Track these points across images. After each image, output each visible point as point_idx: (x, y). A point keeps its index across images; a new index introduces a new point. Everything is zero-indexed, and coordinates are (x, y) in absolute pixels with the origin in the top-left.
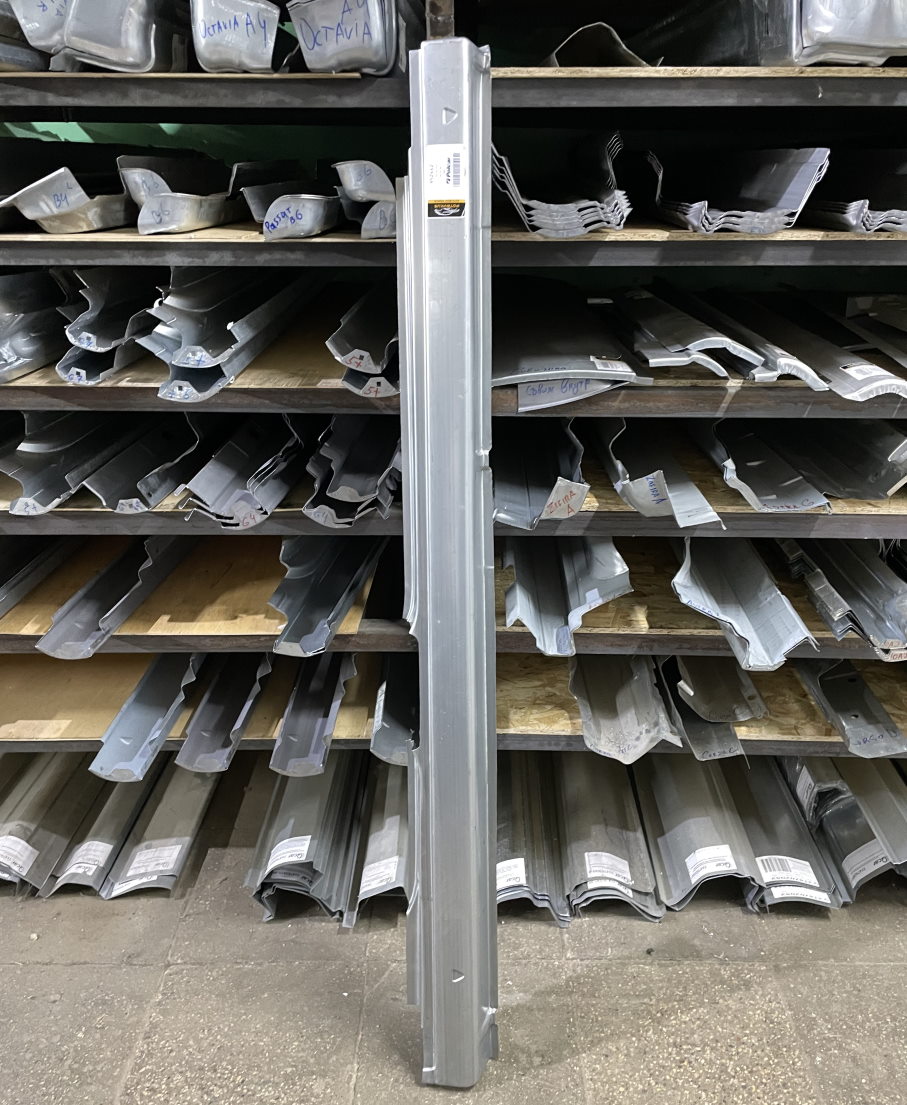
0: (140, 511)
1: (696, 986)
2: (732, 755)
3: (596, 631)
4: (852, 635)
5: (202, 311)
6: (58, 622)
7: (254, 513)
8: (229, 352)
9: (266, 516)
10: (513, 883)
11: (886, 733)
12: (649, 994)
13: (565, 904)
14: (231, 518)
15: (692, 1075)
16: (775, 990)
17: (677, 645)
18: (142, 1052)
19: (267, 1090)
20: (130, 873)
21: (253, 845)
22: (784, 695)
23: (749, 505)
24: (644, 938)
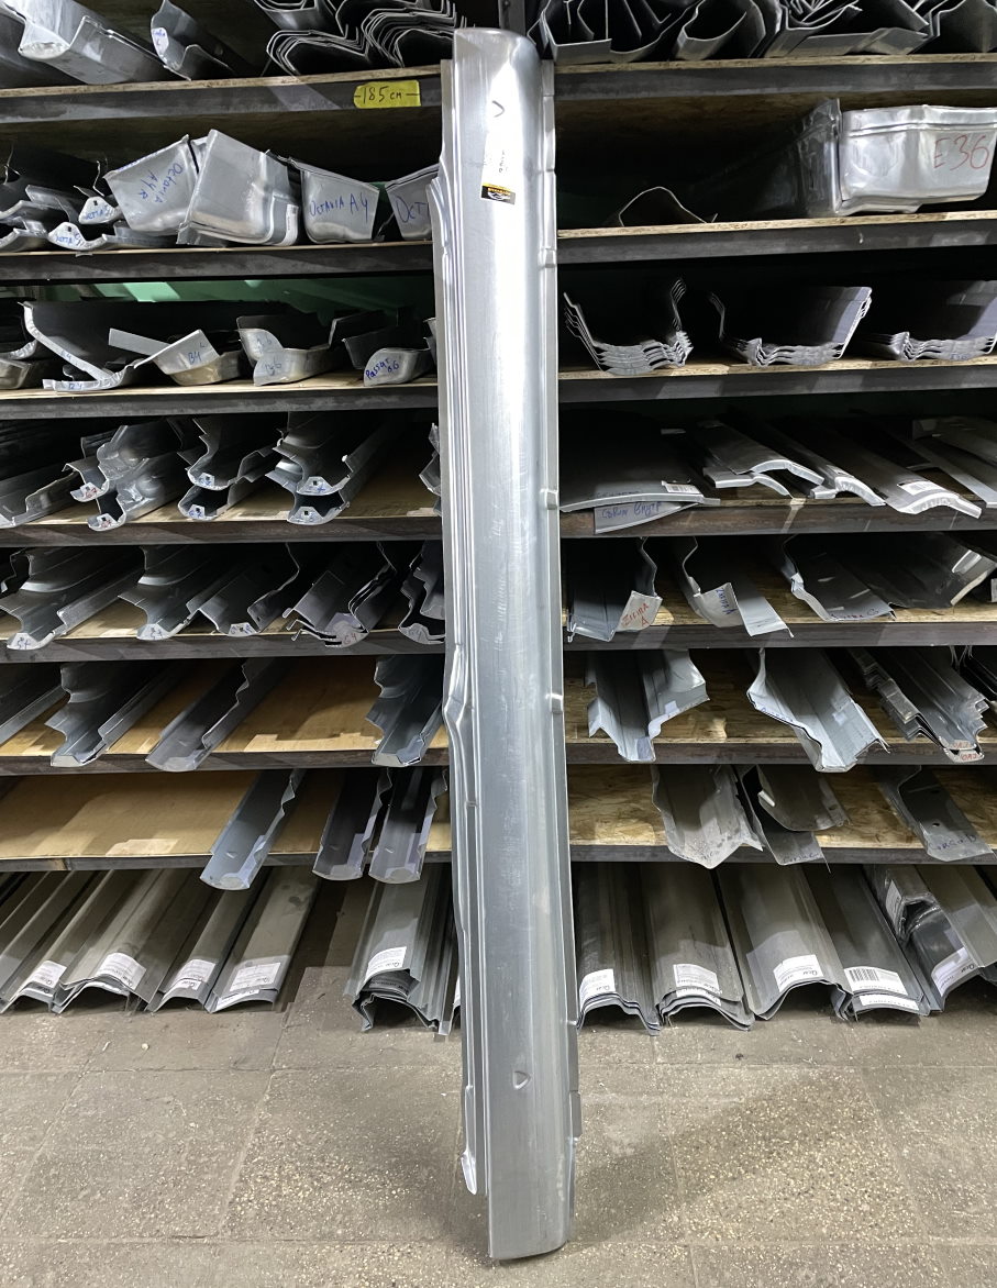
0: (250, 634)
1: (784, 1087)
2: (811, 860)
3: (675, 741)
4: (927, 741)
7: (354, 631)
8: (344, 480)
9: (365, 635)
10: (603, 991)
11: (965, 839)
12: (739, 1093)
13: (655, 1013)
14: (334, 637)
15: (781, 1165)
16: (863, 1090)
17: (754, 754)
18: (254, 1145)
19: (373, 1177)
21: (349, 964)
22: (866, 807)
23: (817, 616)
24: (734, 1044)
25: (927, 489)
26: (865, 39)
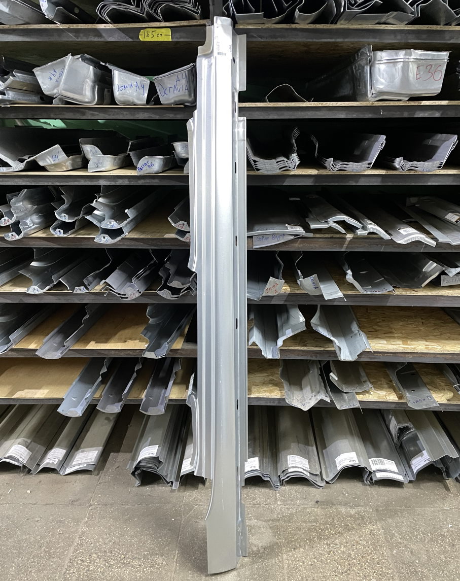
0: (84, 292)
1: (338, 518)
2: (354, 407)
3: (290, 348)
5: (114, 204)
6: (46, 343)
7: (135, 292)
8: (126, 222)
9: (140, 294)
10: (253, 469)
11: (426, 398)
12: (315, 521)
13: (278, 480)
14: (125, 295)
15: (334, 558)
16: (376, 520)
17: (328, 355)
19: (135, 561)
20: (73, 464)
21: (131, 452)
22: (381, 381)
23: (358, 290)
25: (411, 232)
26: (384, 17)
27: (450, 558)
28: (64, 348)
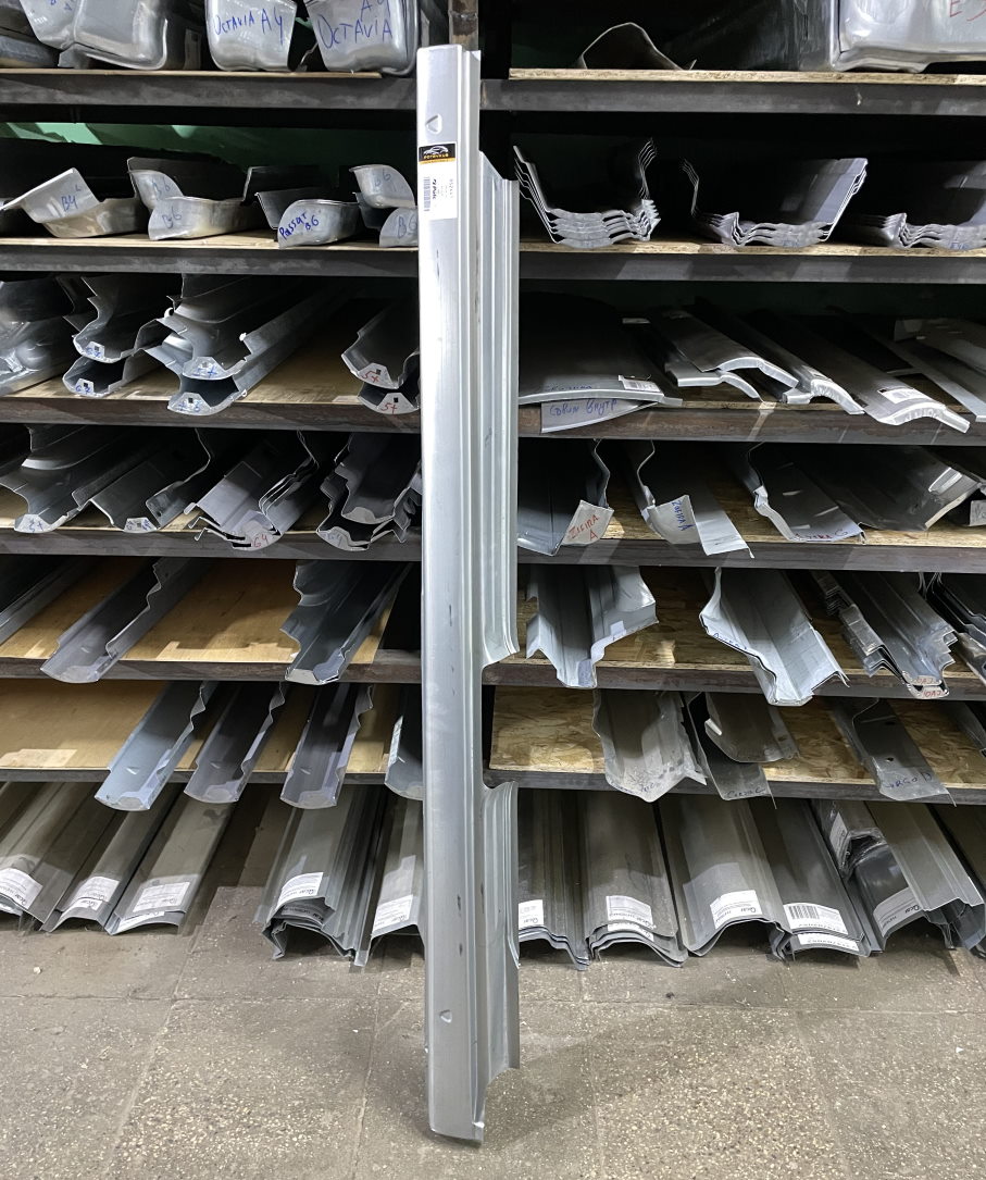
0: (149, 530)
1: (715, 1030)
2: (758, 795)
3: (620, 665)
5: (214, 322)
6: (62, 647)
7: (266, 533)
8: (242, 363)
9: (279, 537)
10: (532, 923)
11: (920, 776)
12: (667, 1036)
13: (584, 947)
14: (243, 539)
16: (796, 1035)
17: (705, 681)
19: (274, 1122)
20: (136, 909)
22: (818, 738)
23: (781, 534)
24: (665, 982)
25: (911, 397)
27: (958, 1120)
28: (106, 658)
